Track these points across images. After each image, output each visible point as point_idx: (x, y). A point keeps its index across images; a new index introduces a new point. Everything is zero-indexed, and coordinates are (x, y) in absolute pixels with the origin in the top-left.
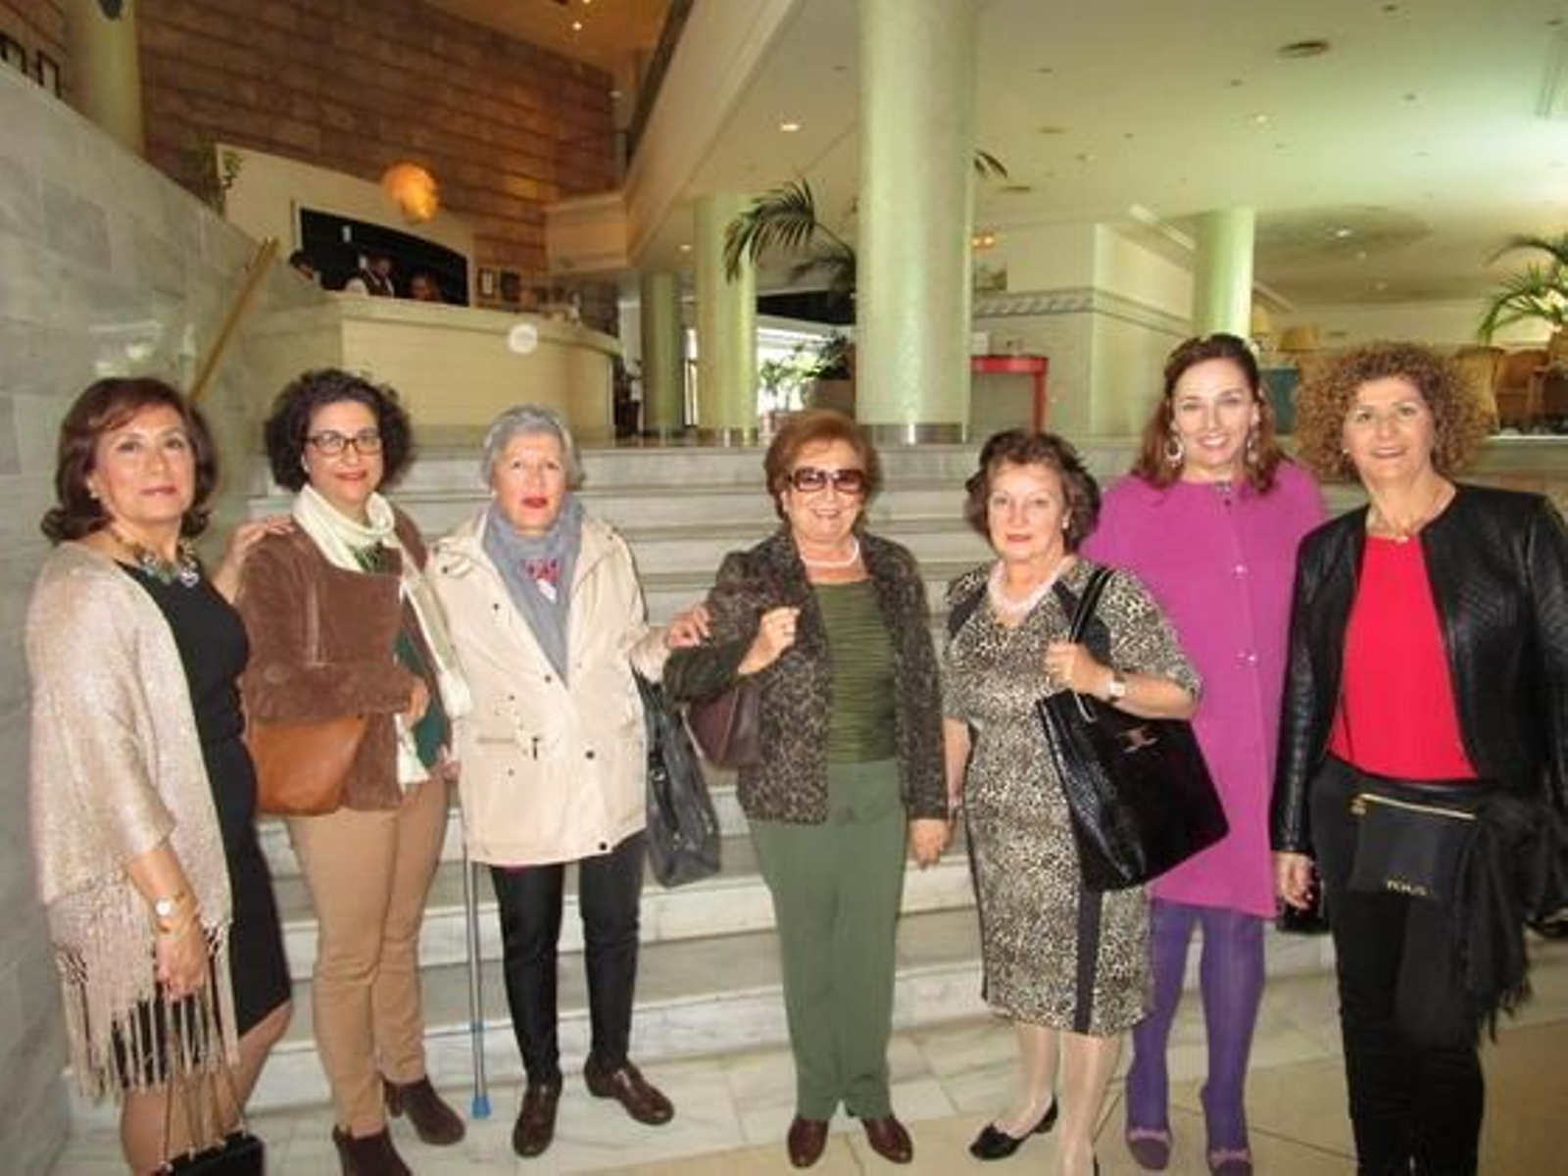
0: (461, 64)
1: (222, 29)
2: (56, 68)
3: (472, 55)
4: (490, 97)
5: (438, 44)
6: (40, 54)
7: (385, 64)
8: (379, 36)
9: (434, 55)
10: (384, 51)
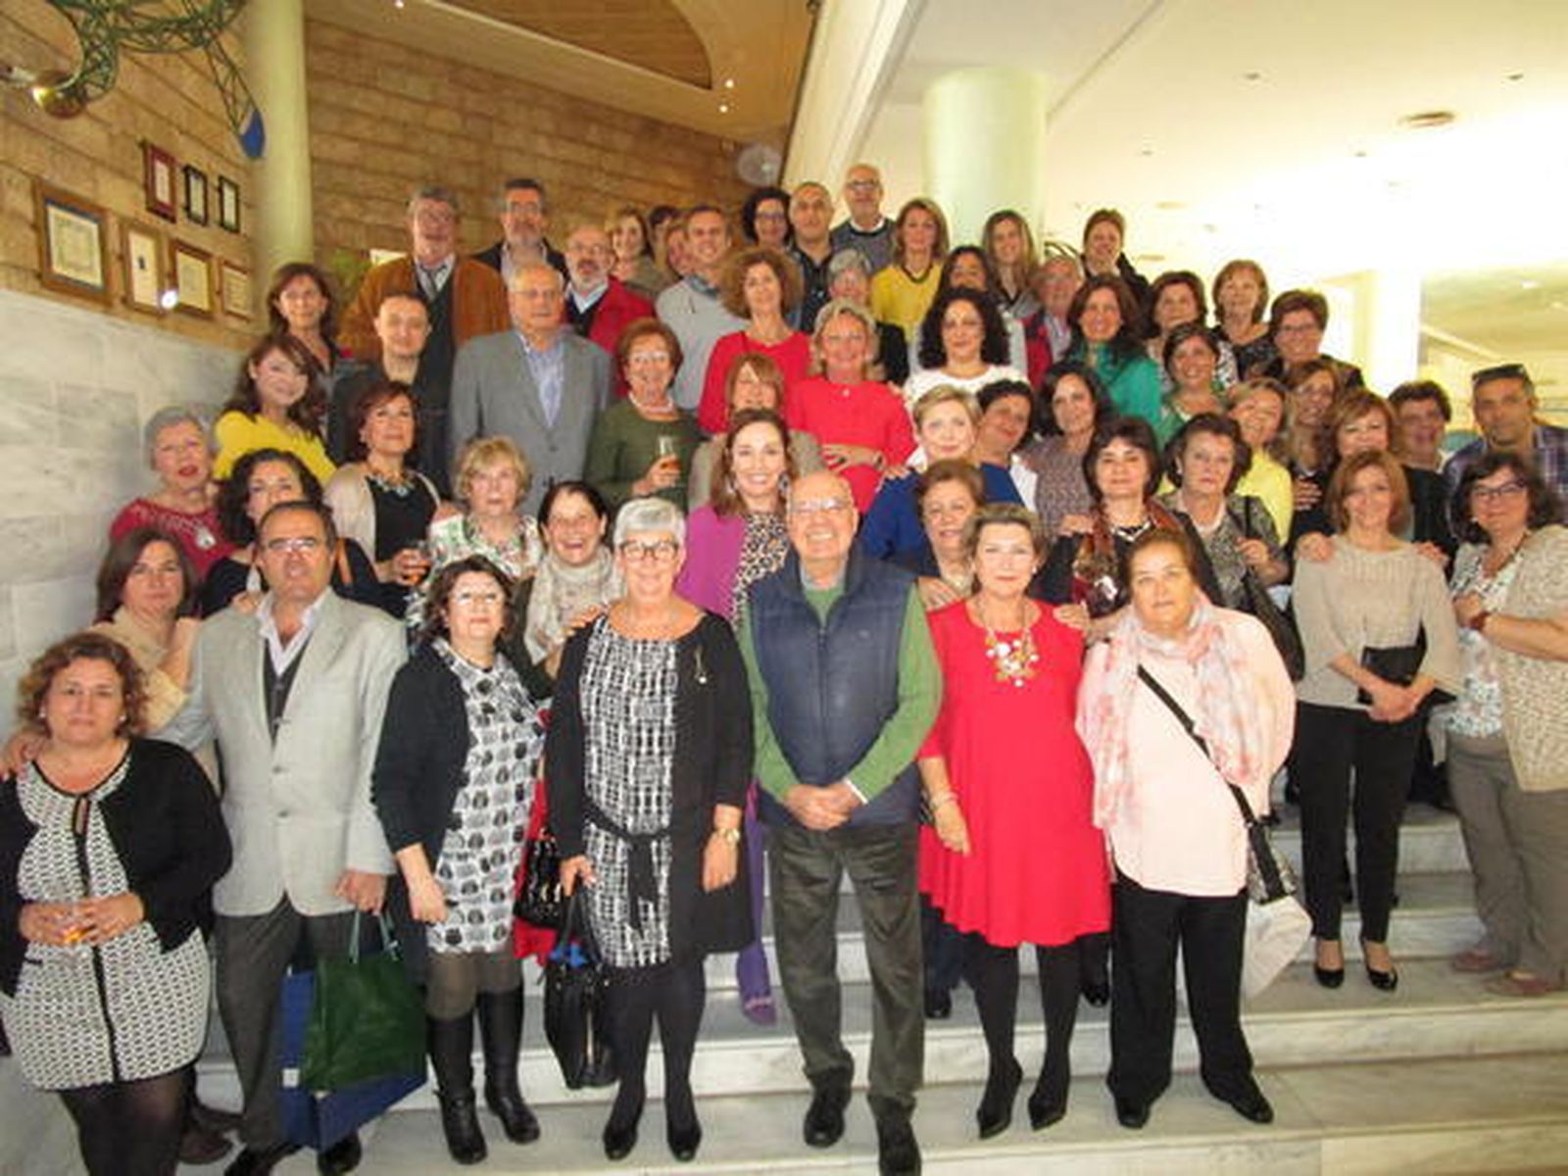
0: (614, 151)
1: (391, 136)
2: (235, 187)
3: (623, 142)
4: (640, 180)
5: (593, 133)
6: (221, 179)
7: (542, 156)
8: (536, 131)
9: (591, 145)
10: (542, 145)
